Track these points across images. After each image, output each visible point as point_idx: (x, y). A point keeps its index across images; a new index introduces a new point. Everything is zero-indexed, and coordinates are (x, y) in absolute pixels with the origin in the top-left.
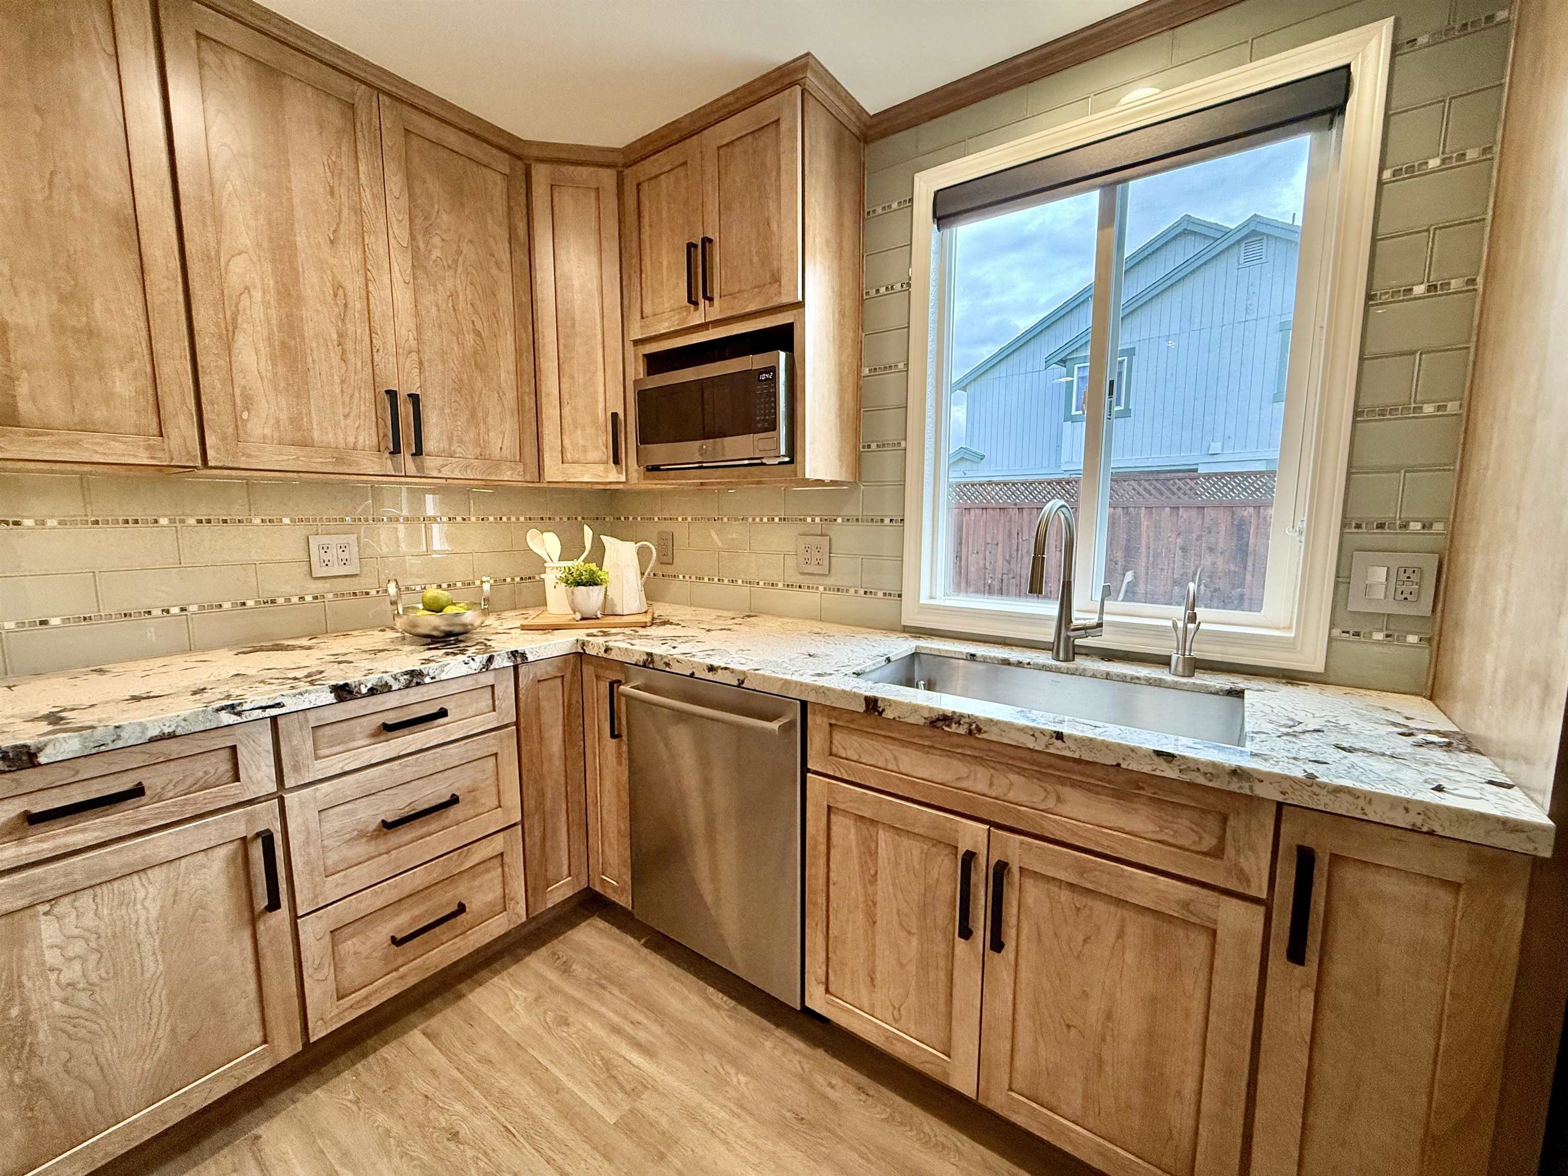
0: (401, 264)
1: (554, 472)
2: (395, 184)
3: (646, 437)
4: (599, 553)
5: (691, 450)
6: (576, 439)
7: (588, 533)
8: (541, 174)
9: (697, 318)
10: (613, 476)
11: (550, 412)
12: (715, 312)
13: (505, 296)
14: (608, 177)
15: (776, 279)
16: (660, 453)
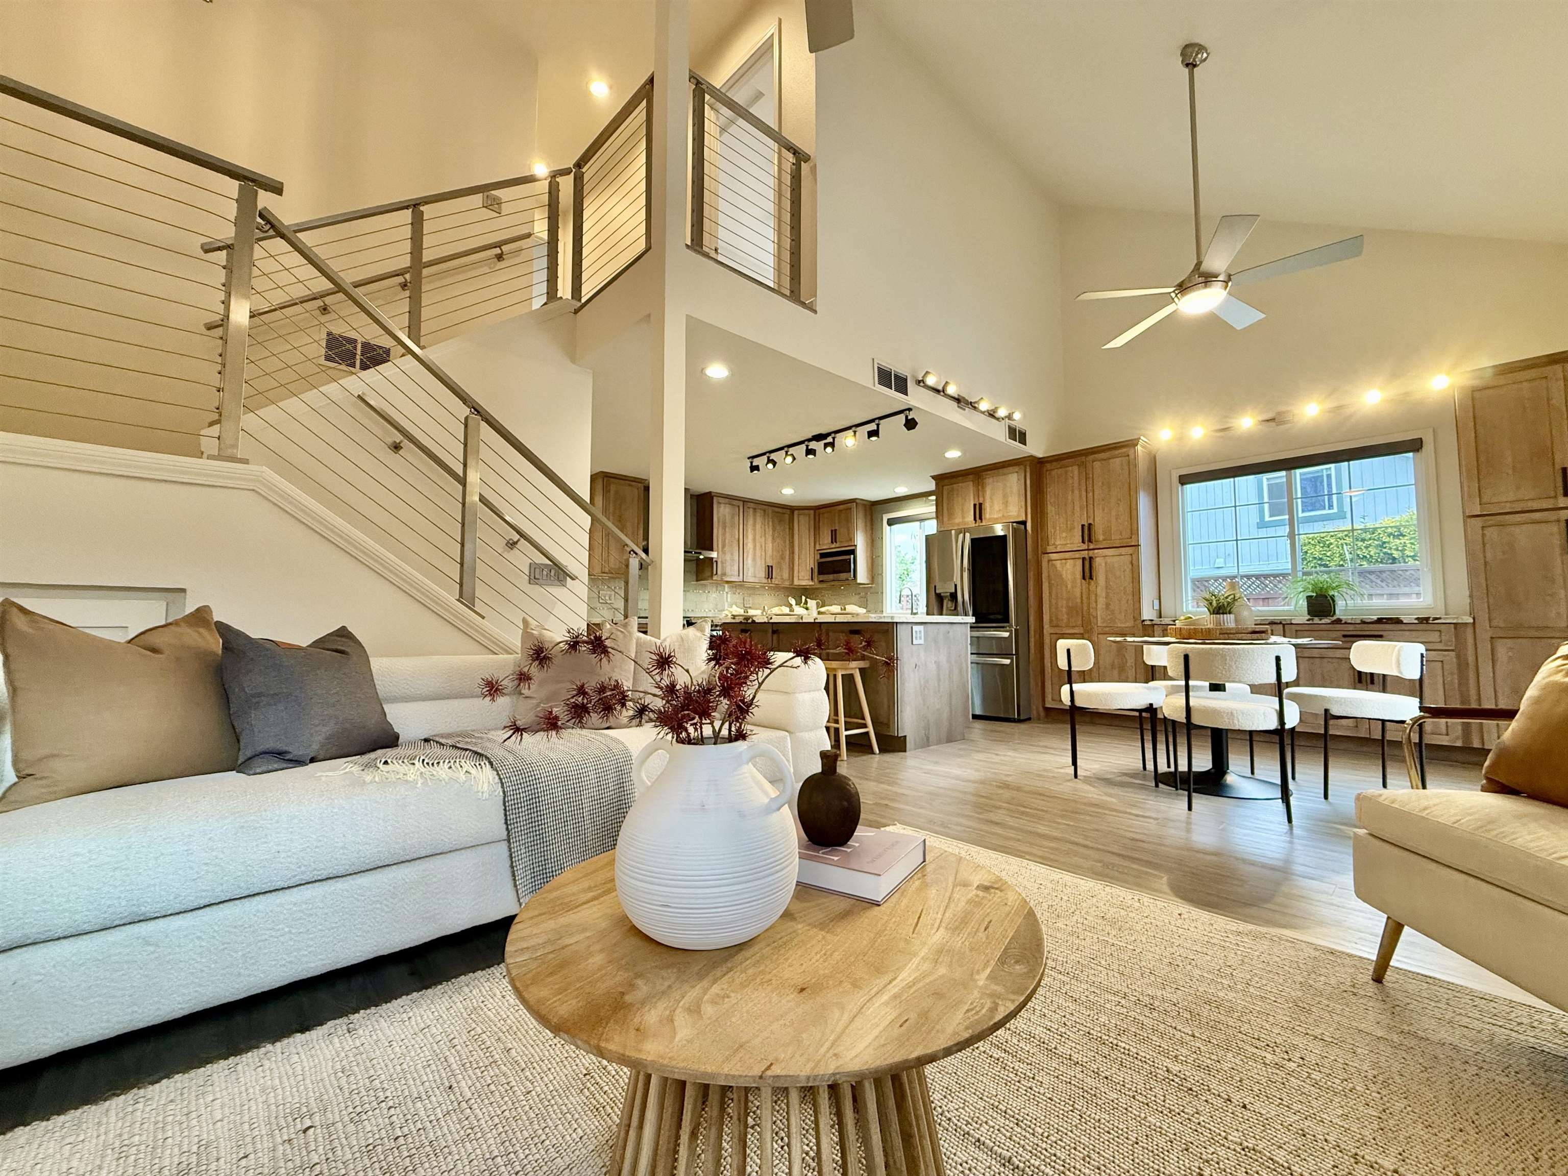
0: (770, 538)
1: (796, 582)
2: (771, 523)
3: (820, 573)
4: (806, 603)
5: (831, 577)
6: (802, 574)
7: (804, 598)
8: (796, 512)
9: (833, 546)
10: (811, 583)
11: (796, 568)
12: (838, 545)
13: (787, 542)
14: (812, 512)
15: (851, 540)
16: (822, 577)
